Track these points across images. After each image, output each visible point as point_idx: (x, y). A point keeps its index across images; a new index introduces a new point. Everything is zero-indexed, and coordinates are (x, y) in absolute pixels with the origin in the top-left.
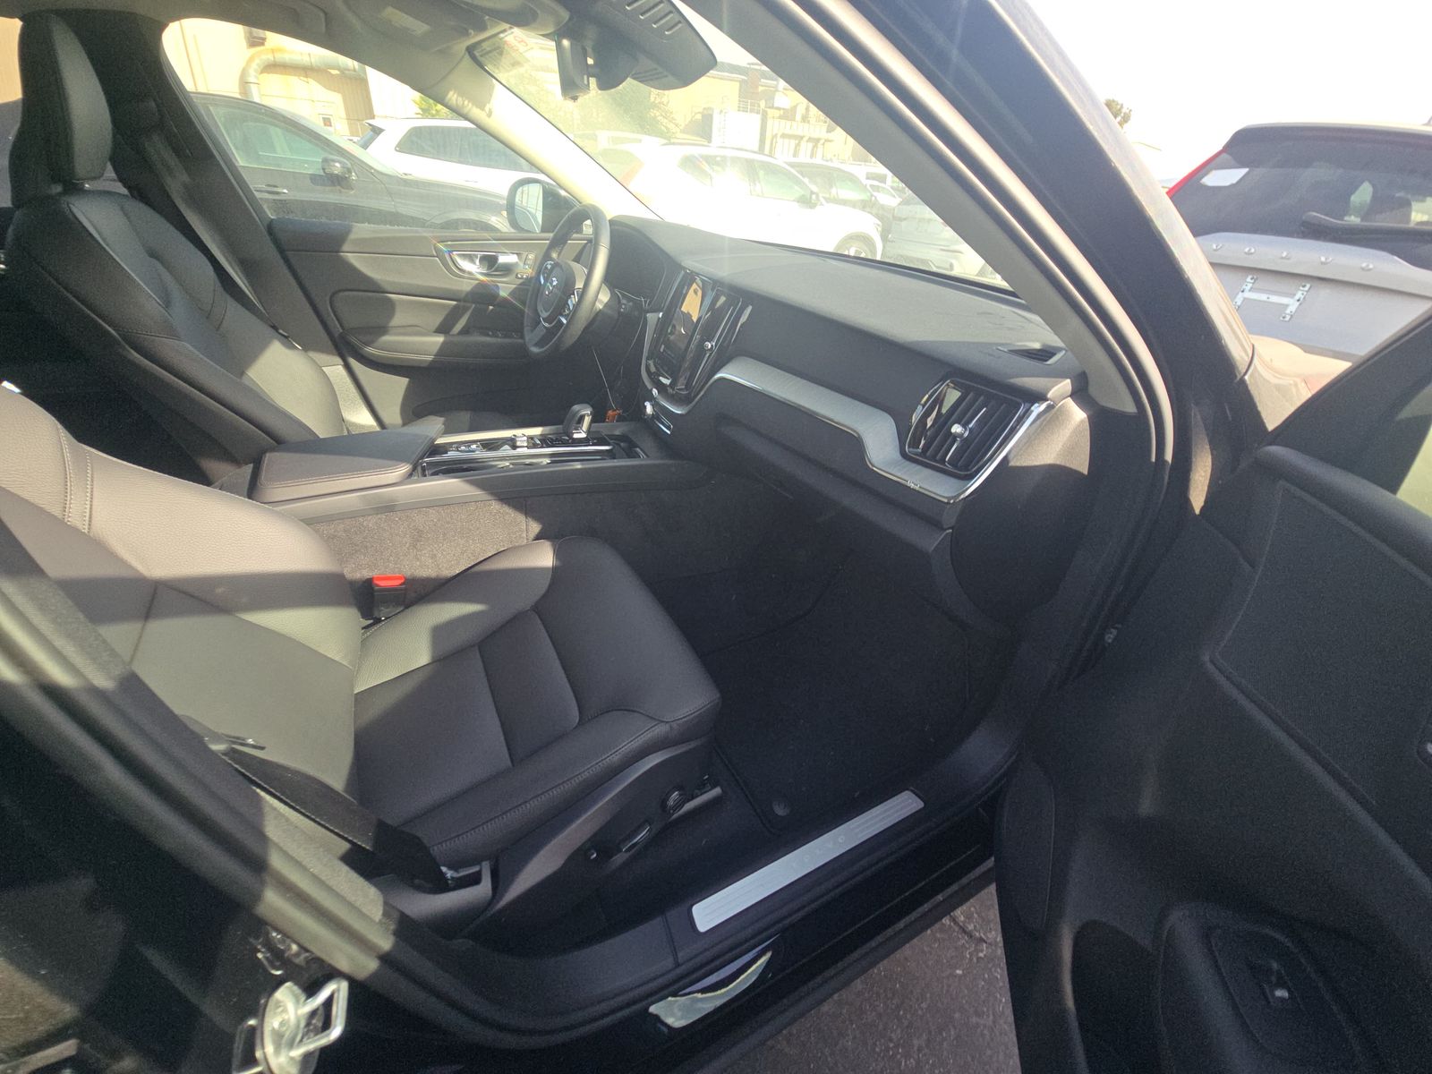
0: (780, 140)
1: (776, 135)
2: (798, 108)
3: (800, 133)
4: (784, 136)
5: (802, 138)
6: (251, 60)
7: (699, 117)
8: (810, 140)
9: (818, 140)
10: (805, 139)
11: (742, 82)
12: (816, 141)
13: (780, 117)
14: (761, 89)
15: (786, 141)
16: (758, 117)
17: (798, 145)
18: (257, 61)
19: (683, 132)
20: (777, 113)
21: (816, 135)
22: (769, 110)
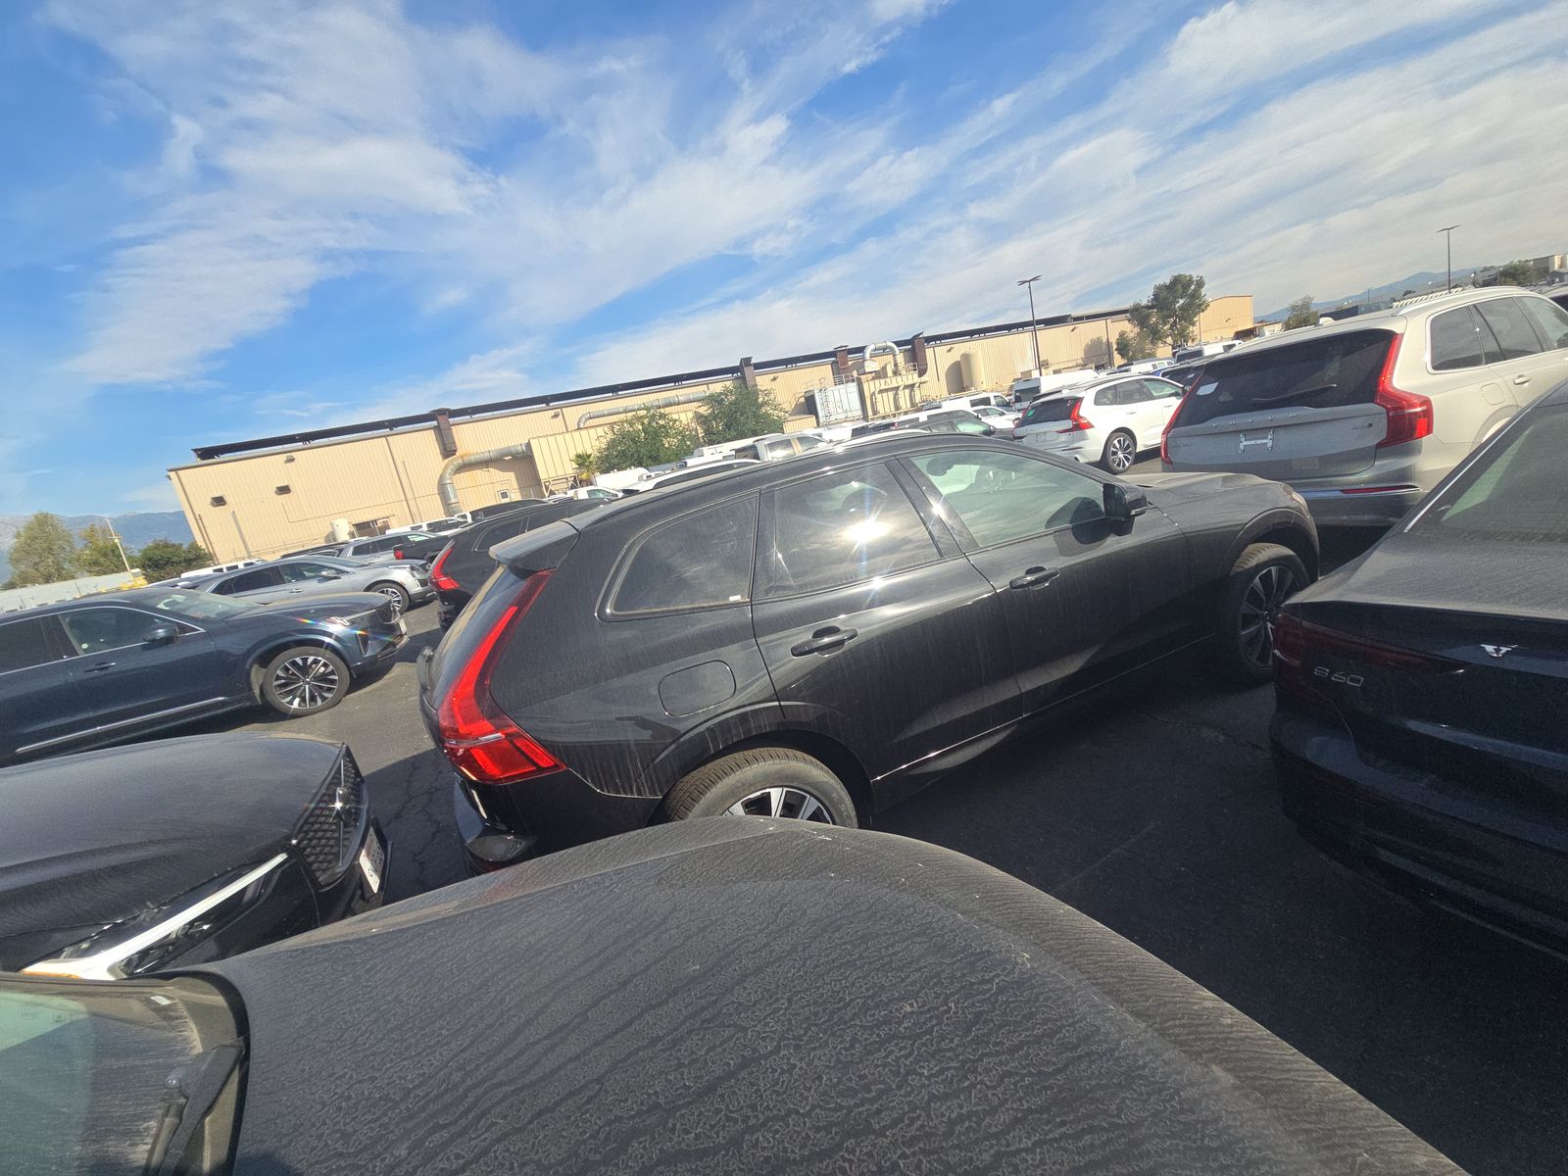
0: (878, 396)
1: (874, 393)
2: (888, 367)
3: (895, 385)
4: (881, 391)
5: (897, 388)
6: (446, 467)
7: (803, 400)
8: (906, 387)
9: (913, 386)
10: (901, 388)
11: (834, 362)
12: (912, 387)
13: (873, 379)
14: (850, 363)
15: (885, 395)
16: (855, 384)
17: (896, 394)
18: (451, 467)
19: (790, 415)
20: (870, 376)
21: (910, 382)
22: (862, 377)
